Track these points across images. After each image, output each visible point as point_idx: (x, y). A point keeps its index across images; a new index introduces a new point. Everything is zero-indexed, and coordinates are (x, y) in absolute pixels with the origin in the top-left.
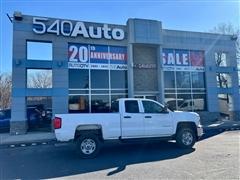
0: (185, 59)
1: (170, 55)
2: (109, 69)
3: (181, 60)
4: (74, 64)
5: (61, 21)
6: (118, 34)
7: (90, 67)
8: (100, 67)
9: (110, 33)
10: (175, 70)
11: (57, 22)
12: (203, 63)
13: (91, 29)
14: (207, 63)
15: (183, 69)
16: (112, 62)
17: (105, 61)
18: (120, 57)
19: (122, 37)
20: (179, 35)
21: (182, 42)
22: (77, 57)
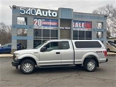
0: (83, 25)
1: (77, 23)
2: (50, 29)
3: (81, 26)
4: (36, 27)
5: (31, 8)
6: (54, 14)
7: (42, 28)
8: (46, 28)
9: (51, 14)
10: (78, 30)
11: (30, 9)
12: (91, 27)
13: (43, 12)
14: (93, 27)
15: (82, 30)
16: (52, 26)
17: (49, 26)
18: (55, 24)
19: (56, 16)
20: (81, 14)
21: (82, 18)
22: (37, 24)
